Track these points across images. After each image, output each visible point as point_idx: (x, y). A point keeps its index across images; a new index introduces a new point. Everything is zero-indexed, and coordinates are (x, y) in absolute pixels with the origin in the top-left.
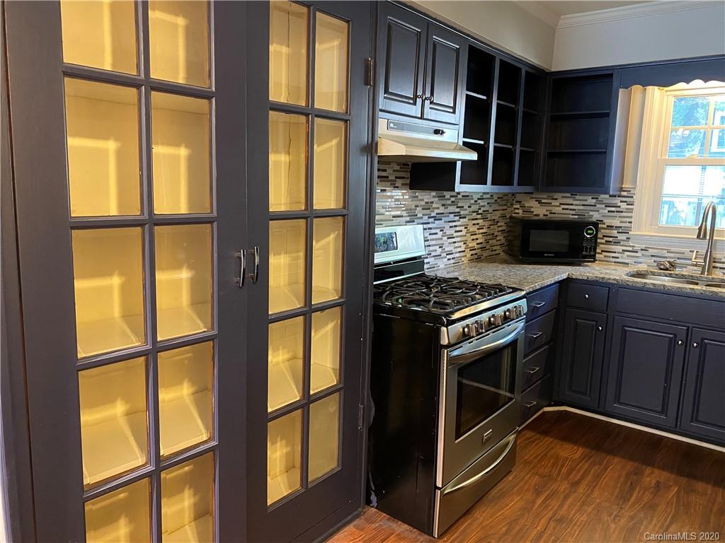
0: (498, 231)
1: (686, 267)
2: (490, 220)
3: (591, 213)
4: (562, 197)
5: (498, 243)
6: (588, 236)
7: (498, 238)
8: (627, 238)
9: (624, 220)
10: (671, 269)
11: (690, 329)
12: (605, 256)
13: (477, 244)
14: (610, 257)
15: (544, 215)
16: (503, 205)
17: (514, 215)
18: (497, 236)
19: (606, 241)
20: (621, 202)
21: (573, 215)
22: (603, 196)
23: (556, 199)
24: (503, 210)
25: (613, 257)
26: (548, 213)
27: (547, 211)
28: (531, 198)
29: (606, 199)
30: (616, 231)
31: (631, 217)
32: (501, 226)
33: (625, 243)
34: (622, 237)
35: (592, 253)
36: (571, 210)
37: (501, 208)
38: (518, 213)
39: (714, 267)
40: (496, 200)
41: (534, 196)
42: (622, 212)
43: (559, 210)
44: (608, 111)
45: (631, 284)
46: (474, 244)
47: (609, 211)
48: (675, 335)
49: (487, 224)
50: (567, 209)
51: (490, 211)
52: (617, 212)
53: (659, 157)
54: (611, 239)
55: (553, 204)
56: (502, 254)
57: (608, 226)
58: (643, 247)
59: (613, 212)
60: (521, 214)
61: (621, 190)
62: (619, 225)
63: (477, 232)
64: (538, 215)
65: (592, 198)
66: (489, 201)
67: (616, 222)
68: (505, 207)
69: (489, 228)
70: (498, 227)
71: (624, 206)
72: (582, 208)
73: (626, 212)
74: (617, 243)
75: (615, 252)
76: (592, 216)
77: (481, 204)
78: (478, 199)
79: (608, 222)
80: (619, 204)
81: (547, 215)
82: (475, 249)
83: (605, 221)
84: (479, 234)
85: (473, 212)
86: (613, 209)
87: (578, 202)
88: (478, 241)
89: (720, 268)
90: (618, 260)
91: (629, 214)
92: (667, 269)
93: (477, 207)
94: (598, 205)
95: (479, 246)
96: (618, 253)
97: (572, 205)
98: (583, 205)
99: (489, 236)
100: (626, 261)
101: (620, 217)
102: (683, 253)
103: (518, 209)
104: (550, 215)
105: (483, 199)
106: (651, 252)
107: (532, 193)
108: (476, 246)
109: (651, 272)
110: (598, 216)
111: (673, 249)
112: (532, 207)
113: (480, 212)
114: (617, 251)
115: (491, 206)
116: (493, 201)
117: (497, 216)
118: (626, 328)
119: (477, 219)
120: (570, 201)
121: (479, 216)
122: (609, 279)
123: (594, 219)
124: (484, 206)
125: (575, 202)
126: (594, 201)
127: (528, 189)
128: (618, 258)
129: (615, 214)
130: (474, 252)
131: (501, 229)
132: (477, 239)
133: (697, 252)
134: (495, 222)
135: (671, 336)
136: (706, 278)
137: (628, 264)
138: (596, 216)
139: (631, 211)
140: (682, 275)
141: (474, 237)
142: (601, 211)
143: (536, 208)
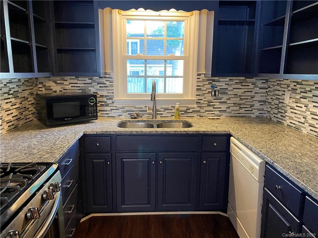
0: (29, 105)
1: (144, 115)
2: (21, 98)
3: (90, 88)
4: (70, 79)
5: (30, 113)
6: (92, 104)
7: (29, 109)
8: (112, 102)
9: (109, 91)
10: (138, 118)
11: (157, 154)
12: (101, 114)
13: (13, 117)
14: (104, 114)
15: (60, 91)
16: (29, 86)
17: (39, 92)
18: (29, 108)
19: (101, 105)
20: (106, 81)
21: (78, 90)
22: (95, 78)
23: (67, 80)
24: (30, 89)
25: (106, 114)
26: (62, 89)
27: (61, 88)
28: (49, 80)
29: (97, 79)
30: (106, 99)
31: (113, 90)
32: (31, 101)
33: (112, 105)
34: (109, 102)
35: (95, 114)
36: (77, 87)
37: (28, 88)
38: (42, 91)
39: (158, 114)
40: (23, 83)
41: (50, 79)
42: (108, 87)
43: (69, 87)
44: (93, 23)
45: (123, 133)
46: (10, 118)
47: (100, 87)
48: (150, 159)
49: (18, 101)
50: (75, 87)
51: (20, 90)
52: (105, 87)
53: (123, 55)
54: (103, 103)
55: (64, 84)
56: (35, 119)
57: (100, 96)
58: (121, 106)
59: (103, 87)
60: (44, 91)
61: (106, 73)
62: (107, 95)
63: (11, 108)
64: (55, 92)
65: (89, 79)
66: (17, 84)
67: (105, 93)
68: (32, 87)
69: (20, 103)
70: (28, 102)
71: (108, 83)
72: (84, 85)
73: (110, 87)
74: (107, 105)
75: (107, 111)
76: (91, 90)
77: (11, 87)
78: (7, 83)
79: (100, 93)
80: (105, 82)
81: (62, 91)
82: (12, 121)
83: (98, 93)
84: (13, 109)
85: (4, 93)
86: (102, 85)
87: (80, 82)
88: (13, 115)
89: (160, 114)
90: (109, 115)
91: (112, 88)
92: (135, 118)
93: (8, 89)
94: (93, 84)
95: (15, 118)
96: (109, 111)
97: (77, 83)
98: (84, 84)
99: (22, 110)
100: (113, 115)
101: (106, 90)
102: (142, 108)
103: (42, 88)
104: (64, 91)
105: (12, 83)
106: (126, 109)
107: (50, 77)
108: (12, 119)
109: (129, 121)
110: (94, 90)
111: (137, 106)
112: (51, 86)
113: (11, 92)
114: (108, 110)
115: (20, 87)
116: (20, 83)
117: (26, 94)
118: (123, 160)
119: (9, 98)
120: (76, 81)
121: (11, 96)
122: (110, 132)
123: (92, 93)
124: (14, 88)
125: (78, 82)
126: (90, 80)
127: (47, 74)
128: (109, 114)
129: (104, 88)
130: (11, 124)
131: (30, 103)
132: (12, 113)
133: (148, 107)
134: (25, 99)
135: (148, 160)
136: (155, 121)
137: (114, 117)
138: (92, 90)
139: (112, 86)
140: (144, 120)
141: (9, 112)
142: (95, 87)
143: (53, 86)
